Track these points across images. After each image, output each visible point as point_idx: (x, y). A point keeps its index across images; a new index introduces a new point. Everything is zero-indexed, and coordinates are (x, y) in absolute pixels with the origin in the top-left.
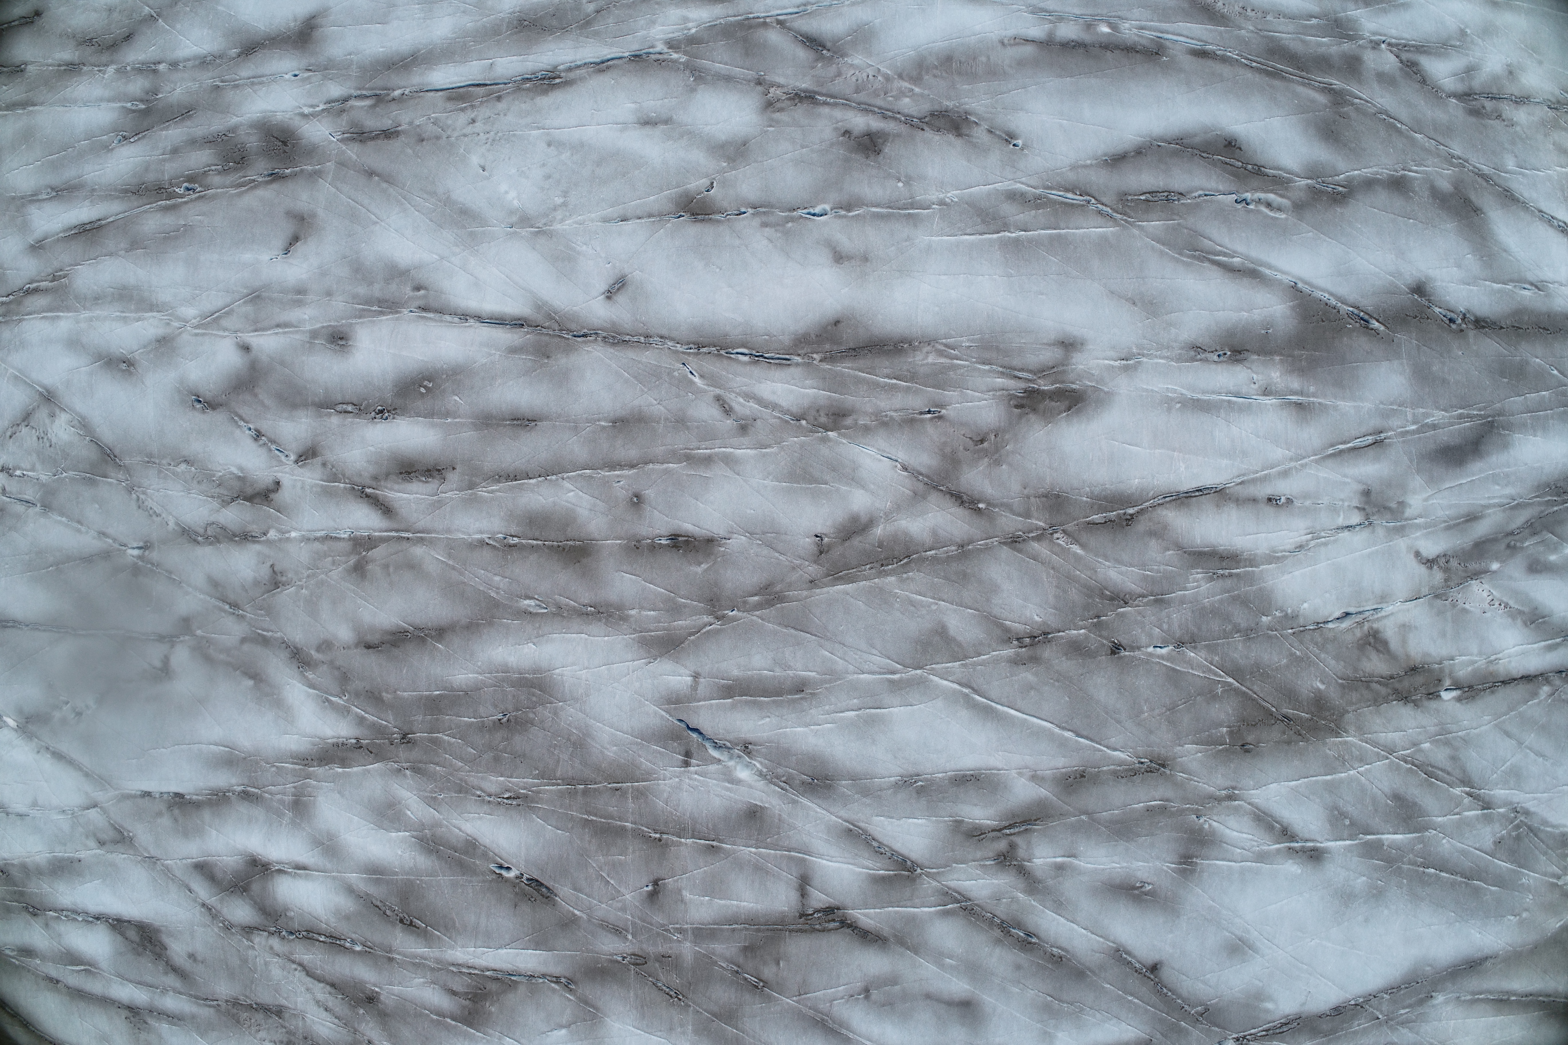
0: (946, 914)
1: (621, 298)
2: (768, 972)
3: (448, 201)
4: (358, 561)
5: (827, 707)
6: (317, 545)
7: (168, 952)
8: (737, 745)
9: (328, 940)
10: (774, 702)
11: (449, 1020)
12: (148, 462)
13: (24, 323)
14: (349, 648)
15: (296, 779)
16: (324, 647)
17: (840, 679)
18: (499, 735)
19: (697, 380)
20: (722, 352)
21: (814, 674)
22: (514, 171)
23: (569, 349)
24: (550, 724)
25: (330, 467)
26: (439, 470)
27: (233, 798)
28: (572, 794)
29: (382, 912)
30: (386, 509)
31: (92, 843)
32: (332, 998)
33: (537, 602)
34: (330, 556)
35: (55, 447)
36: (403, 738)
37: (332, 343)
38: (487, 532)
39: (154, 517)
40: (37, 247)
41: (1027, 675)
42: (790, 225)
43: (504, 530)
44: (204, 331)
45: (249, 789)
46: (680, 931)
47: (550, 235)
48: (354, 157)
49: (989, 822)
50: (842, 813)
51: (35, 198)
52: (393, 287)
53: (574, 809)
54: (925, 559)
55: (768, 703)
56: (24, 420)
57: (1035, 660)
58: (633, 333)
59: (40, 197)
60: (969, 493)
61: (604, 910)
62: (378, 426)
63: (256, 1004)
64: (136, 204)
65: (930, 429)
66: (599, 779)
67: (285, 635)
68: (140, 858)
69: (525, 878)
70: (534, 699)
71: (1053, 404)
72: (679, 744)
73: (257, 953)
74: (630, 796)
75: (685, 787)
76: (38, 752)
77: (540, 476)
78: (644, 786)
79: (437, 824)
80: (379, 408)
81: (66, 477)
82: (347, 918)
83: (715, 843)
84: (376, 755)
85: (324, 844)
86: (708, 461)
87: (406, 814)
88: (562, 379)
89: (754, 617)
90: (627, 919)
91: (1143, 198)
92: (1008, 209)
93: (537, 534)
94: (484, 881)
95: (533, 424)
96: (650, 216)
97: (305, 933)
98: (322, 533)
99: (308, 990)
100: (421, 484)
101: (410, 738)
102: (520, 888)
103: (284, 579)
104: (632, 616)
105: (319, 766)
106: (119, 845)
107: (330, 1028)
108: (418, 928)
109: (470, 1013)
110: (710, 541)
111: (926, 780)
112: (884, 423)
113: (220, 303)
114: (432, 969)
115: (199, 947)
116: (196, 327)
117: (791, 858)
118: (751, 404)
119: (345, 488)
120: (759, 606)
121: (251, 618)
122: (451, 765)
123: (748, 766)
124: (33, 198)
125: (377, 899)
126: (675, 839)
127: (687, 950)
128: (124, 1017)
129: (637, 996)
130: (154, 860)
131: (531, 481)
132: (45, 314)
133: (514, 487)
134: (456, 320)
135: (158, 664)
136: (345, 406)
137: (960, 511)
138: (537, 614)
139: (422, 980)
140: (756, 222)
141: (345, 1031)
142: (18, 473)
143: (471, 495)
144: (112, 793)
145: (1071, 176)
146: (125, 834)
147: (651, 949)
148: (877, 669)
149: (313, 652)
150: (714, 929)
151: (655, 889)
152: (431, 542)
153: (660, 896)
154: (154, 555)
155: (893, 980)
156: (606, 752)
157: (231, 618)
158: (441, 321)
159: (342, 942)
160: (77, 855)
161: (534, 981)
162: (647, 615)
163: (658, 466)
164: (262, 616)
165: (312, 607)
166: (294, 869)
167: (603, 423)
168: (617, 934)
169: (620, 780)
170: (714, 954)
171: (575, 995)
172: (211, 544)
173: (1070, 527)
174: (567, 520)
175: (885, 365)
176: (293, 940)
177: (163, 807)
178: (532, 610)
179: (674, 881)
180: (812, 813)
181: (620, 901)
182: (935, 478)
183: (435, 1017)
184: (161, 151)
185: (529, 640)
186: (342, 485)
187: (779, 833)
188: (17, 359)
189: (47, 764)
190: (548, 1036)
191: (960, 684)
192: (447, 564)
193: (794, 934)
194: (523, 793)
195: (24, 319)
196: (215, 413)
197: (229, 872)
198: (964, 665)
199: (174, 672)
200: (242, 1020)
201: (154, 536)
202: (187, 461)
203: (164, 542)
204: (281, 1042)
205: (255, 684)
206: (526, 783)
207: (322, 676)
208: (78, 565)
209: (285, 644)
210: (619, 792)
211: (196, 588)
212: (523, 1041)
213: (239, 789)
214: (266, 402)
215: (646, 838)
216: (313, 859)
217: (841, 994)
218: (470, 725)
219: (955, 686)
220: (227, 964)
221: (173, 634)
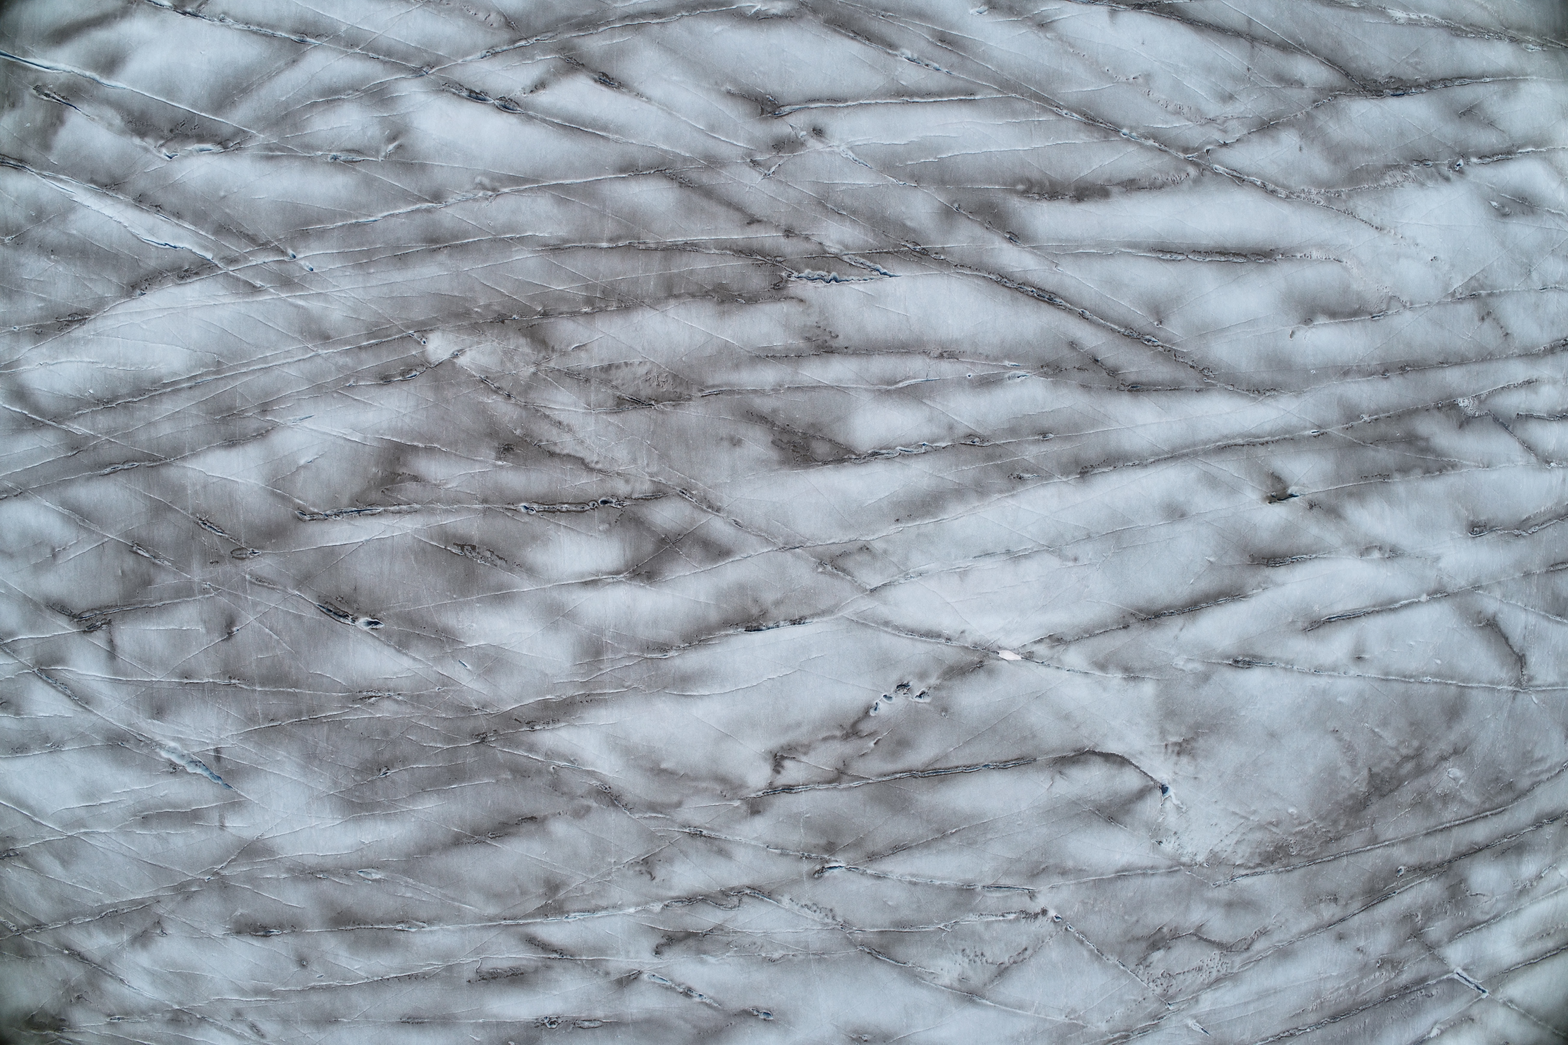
0: (11, 634)
2: (129, 562)
4: (555, 894)
5: (122, 806)
6: (603, 903)
7: (770, 439)
8: (181, 771)
9: (558, 507)
10: (161, 808)
11: (421, 445)
12: (823, 954)
14: (554, 815)
15: (599, 679)
16: (582, 813)
17: (119, 829)
18: (387, 755)
21: (138, 832)
25: (600, 973)
26: (483, 979)
27: (678, 642)
28: (311, 710)
29: (496, 553)
31: (878, 546)
32: (553, 439)
33: (369, 877)
34: (588, 895)
35: (956, 951)
36: (484, 738)
38: (425, 932)
39: (809, 903)
43: (410, 936)
45: (659, 655)
46: (205, 591)
50: (94, 718)
53: (308, 697)
54: (90, 916)
56: (1006, 969)
60: (77, 962)
61: (271, 601)
65: (113, 1009)
66: (289, 728)
67: (629, 817)
68: (808, 544)
69: (350, 619)
70: (357, 794)
72: (226, 767)
73: (647, 470)
74: (261, 716)
75: (214, 731)
76: (963, 632)
77: (388, 980)
78: (250, 726)
79: (438, 660)
80: (554, 1026)
81: (939, 924)
82: (534, 538)
83: (186, 681)
84: (510, 718)
85: (563, 616)
86: (257, 992)
87: (472, 665)
89: (191, 875)
90: (250, 595)
94: (388, 609)
95: (403, 1020)
97: (587, 508)
98: (599, 914)
100: (500, 967)
101: (477, 739)
102: (352, 608)
103: (638, 868)
104: (284, 873)
105: (573, 697)
106: (838, 553)
107: (555, 402)
108: (455, 544)
109: (398, 459)
110: (239, 932)
111: (44, 749)
112: (146, 1013)
114: (439, 501)
115: (725, 457)
117: (125, 675)
119: (580, 955)
120: (190, 883)
122: (430, 720)
123: (173, 751)
125: (501, 567)
126: (217, 681)
127: (197, 574)
129: (237, 515)
130: (788, 547)
131: (394, 976)
133: (409, 970)
135: (787, 764)
136: (592, 1025)
137: (79, 949)
139: (449, 486)
141: (539, 402)
142: (1011, 917)
143: (448, 962)
144: (848, 612)
146: (829, 568)
147: (227, 568)
148: (96, 836)
149: (595, 805)
150: (177, 598)
151: (230, 629)
152: (480, 919)
153: (224, 624)
154: (806, 867)
155: (38, 568)
156: (285, 754)
157: (697, 824)
159: (542, 508)
160: (900, 526)
161: (336, 510)
162: (271, 874)
163: (293, 988)
164: (659, 831)
165: (600, 848)
166: (600, 580)
167: (345, 1021)
168: (260, 576)
169: (270, 729)
170: (175, 573)
171: (294, 504)
172: (732, 889)
174: (355, 947)
176: (600, 497)
177: (774, 612)
178: (372, 871)
179: (213, 641)
180: (116, 718)
181: (258, 612)
182: (101, 974)
185: (369, 846)
186: (584, 958)
187: (137, 696)
188: (1022, 1026)
189: (947, 623)
190: (317, 454)
191: (42, 825)
192: (460, 902)
193: (114, 603)
194: (356, 704)
196: (742, 1008)
197: (684, 556)
198: (43, 838)
199: (766, 760)
200: (670, 380)
201: (808, 885)
202: (772, 961)
203: (795, 882)
204: (618, 367)
205: (659, 765)
206: (355, 715)
207: (579, 784)
208: (912, 841)
209: (629, 807)
210: (271, 717)
211: (746, 845)
212: (342, 442)
213: (671, 654)
214: (682, 1023)
215: (242, 678)
216: (574, 597)
217: (72, 550)
218: (416, 761)
219: (44, 823)
220: (687, 446)
221: (771, 797)
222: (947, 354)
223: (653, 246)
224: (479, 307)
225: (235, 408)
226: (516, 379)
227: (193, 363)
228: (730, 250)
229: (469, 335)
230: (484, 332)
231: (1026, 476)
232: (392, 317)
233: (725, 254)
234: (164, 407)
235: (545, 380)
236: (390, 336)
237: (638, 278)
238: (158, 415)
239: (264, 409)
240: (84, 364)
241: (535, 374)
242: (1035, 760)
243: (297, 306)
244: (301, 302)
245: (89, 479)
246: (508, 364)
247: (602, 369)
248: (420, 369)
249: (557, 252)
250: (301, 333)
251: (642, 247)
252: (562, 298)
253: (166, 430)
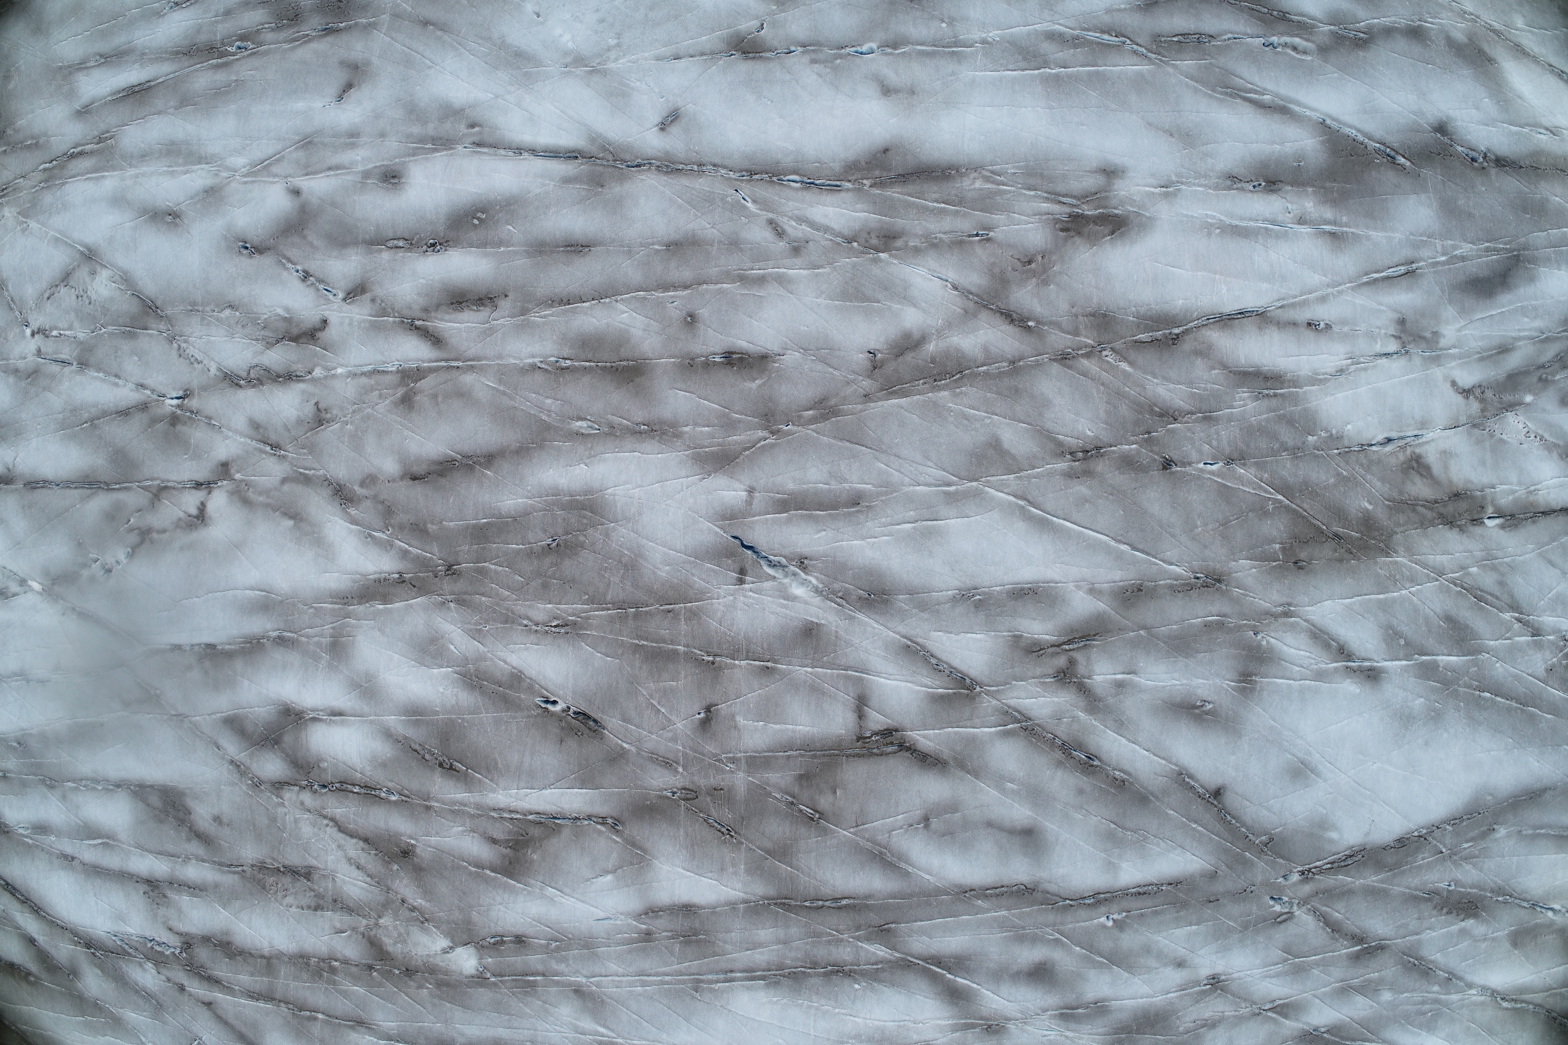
0: (1007, 734)
1: (675, 130)
2: (825, 802)
3: (503, 45)
4: (406, 393)
5: (883, 520)
6: (364, 380)
7: (192, 817)
8: (793, 560)
9: (363, 791)
10: (830, 515)
11: (488, 872)
12: (191, 311)
13: (67, 186)
14: (394, 480)
15: (335, 619)
16: (368, 481)
17: (896, 491)
18: (547, 561)
19: (750, 205)
20: (775, 179)
21: (869, 486)
22: (568, 16)
23: (622, 179)
24: (601, 546)
25: (379, 302)
26: (491, 299)
27: (268, 644)
28: (623, 618)
29: (420, 757)
30: (435, 339)
31: (116, 705)
32: (365, 855)
33: (589, 423)
34: (377, 390)
35: (95, 304)
36: (448, 570)
37: (384, 181)
38: (539, 356)
39: (196, 365)
40: (84, 112)
41: (1081, 488)
42: (838, 61)
43: (556, 353)
44: (253, 179)
45: (285, 634)
46: (733, 760)
47: (604, 73)
48: (409, 9)
49: (1047, 637)
50: (901, 628)
51: (83, 66)
52: (448, 125)
53: (625, 633)
54: (977, 375)
55: (823, 516)
56: (63, 281)
57: (1088, 473)
58: (687, 162)
59: (88, 65)
60: (1019, 311)
61: (654, 741)
62: (430, 258)
63: (284, 867)
64: (186, 64)
65: (979, 250)
66: (651, 601)
67: (328, 472)
68: (166, 717)
69: (571, 711)
70: (585, 521)
71: (1097, 227)
72: (733, 562)
73: (287, 811)
74: (682, 617)
75: (740, 605)
76: (64, 614)
77: (593, 299)
78: (697, 607)
79: (481, 658)
80: (432, 241)
81: (105, 333)
82: (384, 765)
83: (769, 664)
84: (420, 588)
85: (361, 686)
87: (449, 649)
88: (616, 206)
89: (809, 431)
90: (678, 750)
91: (1175, 39)
92: (1047, 47)
93: (590, 356)
94: (529, 716)
95: (587, 249)
96: (702, 54)
97: (338, 785)
98: (370, 368)
99: (339, 847)
100: (472, 313)
101: (455, 570)
102: (566, 722)
103: (328, 416)
104: (686, 433)
105: (360, 604)
106: (145, 704)
107: (362, 888)
108: (458, 772)
109: (510, 863)
110: (763, 359)
111: (984, 593)
112: (933, 245)
113: (270, 151)
114: (472, 817)
115: (225, 809)
116: (245, 176)
117: (848, 677)
118: (803, 227)
119: (394, 322)
120: (814, 420)
121: (293, 458)
122: (497, 595)
123: (804, 583)
124: (81, 66)
125: (415, 743)
126: (729, 661)
127: (740, 780)
128: (142, 892)
129: (687, 835)
130: (181, 718)
131: (585, 304)
132: (89, 176)
133: (567, 311)
134: (511, 154)
135: (194, 511)
136: (396, 242)
137: (1010, 329)
138: (589, 435)
139: (461, 828)
140: (806, 59)
141: (376, 891)
142: (55, 333)
143: (523, 321)
144: (139, 650)
145: (1107, 19)
146: (152, 692)
147: (702, 782)
148: (933, 481)
149: (356, 488)
150: (768, 756)
151: (707, 716)
152: (482, 369)
153: (713, 723)
154: (194, 403)
155: (953, 807)
156: (659, 572)
157: (272, 459)
158: (496, 155)
159: (377, 792)
160: (100, 719)
161: (578, 823)
162: (701, 432)
163: (711, 287)
164: (305, 454)
165: (357, 442)
166: (329, 715)
167: (657, 247)
168: (667, 768)
169: (673, 601)
170: (768, 784)
171: (622, 837)
172: (254, 386)
173: (1118, 345)
174: (621, 340)
175: (933, 190)
176: (326, 793)
177: (193, 660)
178: (583, 431)
179: (728, 706)
180: (869, 629)
181: (671, 731)
182: (985, 297)
183: (473, 869)
184: (213, 14)
185: (581, 461)
186: (391, 319)
187: (835, 651)
188: (58, 221)
189: (73, 625)
190: (592, 883)
191: (1015, 496)
192: (498, 390)
193: (851, 759)
194: (572, 620)
195: (67, 182)
196: (262, 257)
197: (260, 725)
198: (1019, 478)
199: (210, 518)
200: (267, 886)
201: (195, 384)
202: (231, 307)
203: (204, 388)
204: (309, 907)
205: (295, 524)
206: (575, 609)
207: (365, 511)
208: (114, 419)
209: (328, 482)
210: (671, 614)
211: (236, 432)
212: (566, 890)
213: (275, 634)
214: (315, 242)
215: (699, 662)
216: (350, 704)
217: (899, 824)
218: (518, 552)
219: (1011, 498)
220: (254, 825)
221: (211, 479)
222: (68, 859)
223: (282, 1004)
224: (428, 988)
225: (681, 942)
226: (396, 916)
227: (725, 995)
228: (224, 986)
229: (437, 965)
230: (424, 964)
231: (15, 744)
232: (510, 997)
233: (228, 983)
234: (765, 957)
235: (371, 910)
236: (514, 980)
237: (293, 980)
238: (774, 950)
239: (648, 936)
240: (862, 1015)
241: (380, 917)
242: (25, 485)
243: (607, 1027)
244: (602, 1030)
245: (868, 897)
246: (402, 930)
247: (322, 909)
248: (485, 943)
249: (359, 1020)
250: (603, 1002)
251: (291, 1006)
252: (356, 980)
253: (765, 933)
